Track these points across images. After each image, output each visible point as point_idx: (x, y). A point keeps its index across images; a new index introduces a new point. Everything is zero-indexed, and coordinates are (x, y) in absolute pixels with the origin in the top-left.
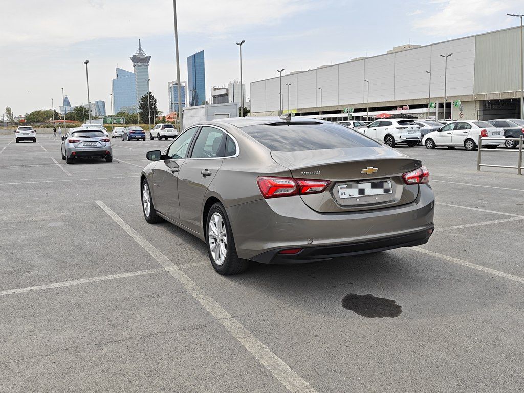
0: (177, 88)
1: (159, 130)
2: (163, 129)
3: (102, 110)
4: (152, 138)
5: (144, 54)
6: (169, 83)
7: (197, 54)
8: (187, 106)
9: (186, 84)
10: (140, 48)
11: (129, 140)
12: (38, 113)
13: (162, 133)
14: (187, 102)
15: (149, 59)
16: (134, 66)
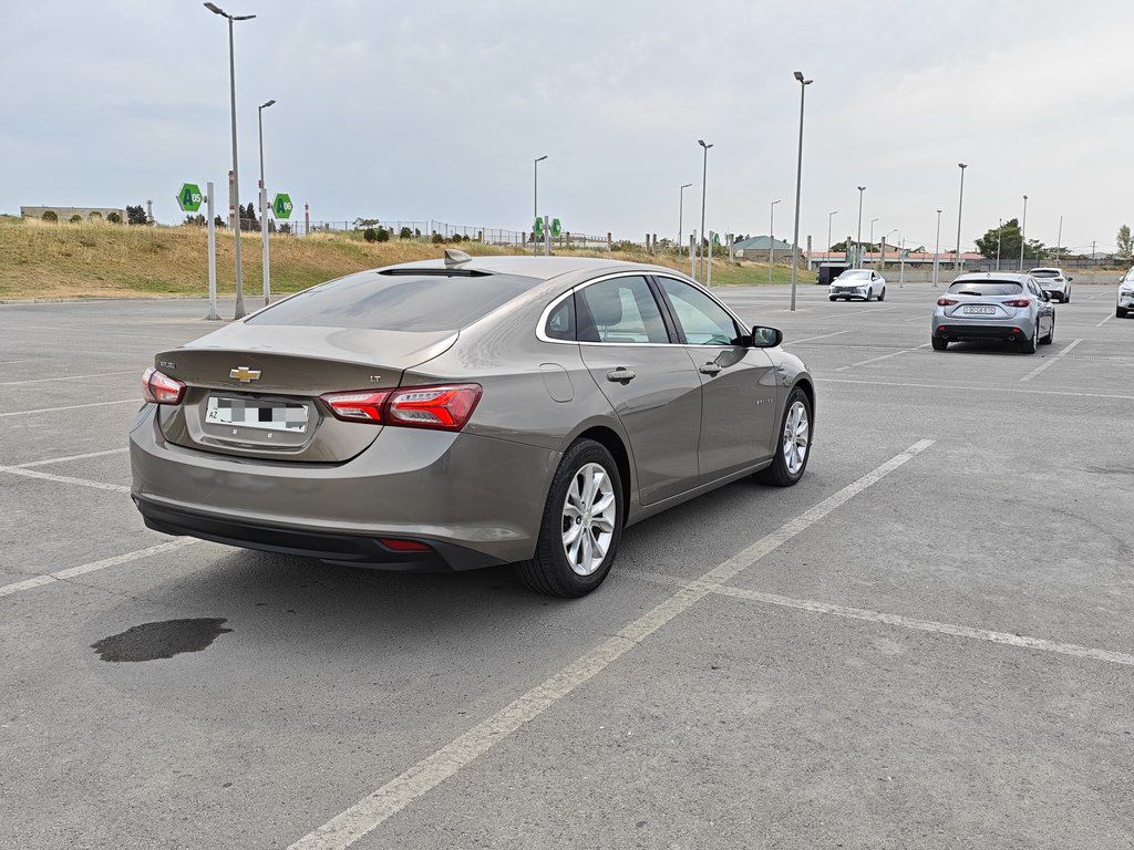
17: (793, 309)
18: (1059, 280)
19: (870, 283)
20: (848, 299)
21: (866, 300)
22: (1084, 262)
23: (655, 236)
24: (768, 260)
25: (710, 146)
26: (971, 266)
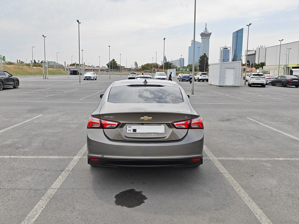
0: (225, 51)
1: (198, 76)
2: (201, 75)
3: (182, 63)
4: (195, 81)
5: (208, 32)
6: (221, 48)
7: (239, 30)
8: (230, 61)
9: (230, 49)
10: (206, 28)
11: (182, 81)
12: (148, 65)
13: (200, 78)
14: (230, 59)
15: (211, 34)
16: (202, 39)
17: (80, 83)
18: (136, 75)
19: (94, 76)
20: (87, 79)
21: (93, 80)
22: (130, 70)
23: (20, 60)
24: (54, 68)
25: (45, 37)
26: (107, 70)
